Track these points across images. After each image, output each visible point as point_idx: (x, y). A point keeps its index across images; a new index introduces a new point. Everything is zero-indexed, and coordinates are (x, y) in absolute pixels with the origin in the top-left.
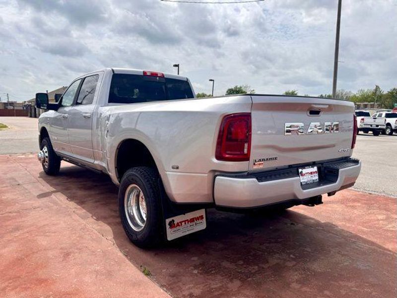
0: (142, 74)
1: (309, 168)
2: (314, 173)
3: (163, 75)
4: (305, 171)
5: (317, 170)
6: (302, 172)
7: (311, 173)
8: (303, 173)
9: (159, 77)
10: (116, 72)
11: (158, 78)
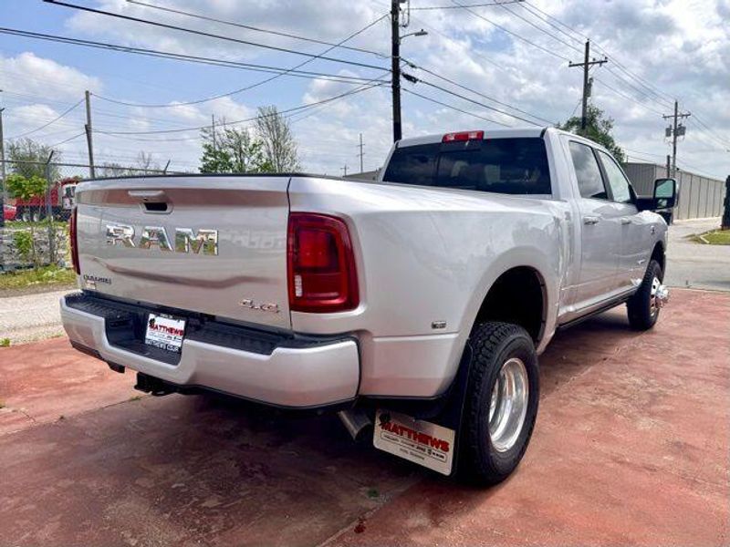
0: (441, 140)
1: (168, 318)
2: (176, 332)
3: (481, 135)
4: (160, 321)
5: (183, 329)
6: (153, 321)
7: (171, 330)
8: (156, 323)
9: (472, 140)
10: (400, 146)
11: (467, 143)
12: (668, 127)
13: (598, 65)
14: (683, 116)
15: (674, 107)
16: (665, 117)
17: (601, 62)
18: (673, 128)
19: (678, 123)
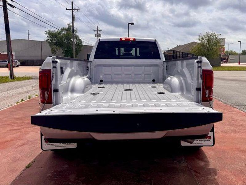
0: (119, 40)
3: (135, 39)
9: (132, 41)
10: (101, 41)
11: (130, 42)
12: (95, 34)
13: (77, 11)
14: (100, 31)
15: (97, 27)
16: (94, 31)
17: (77, 10)
18: (97, 34)
19: (98, 33)
